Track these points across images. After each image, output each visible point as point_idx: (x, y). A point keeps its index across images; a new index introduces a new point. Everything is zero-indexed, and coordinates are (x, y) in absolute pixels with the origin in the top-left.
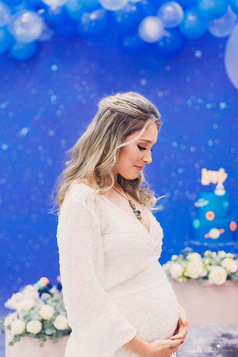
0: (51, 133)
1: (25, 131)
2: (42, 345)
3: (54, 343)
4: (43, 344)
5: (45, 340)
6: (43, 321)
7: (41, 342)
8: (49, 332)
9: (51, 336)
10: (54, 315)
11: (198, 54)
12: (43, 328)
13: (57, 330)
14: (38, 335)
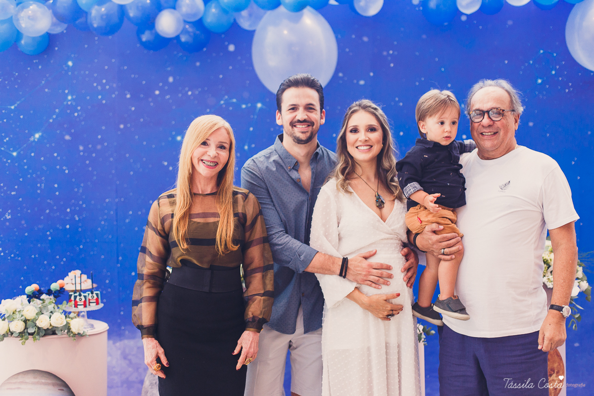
0: (67, 137)
1: (37, 136)
2: (23, 343)
3: (34, 340)
4: (25, 342)
5: (27, 339)
6: (25, 321)
7: (24, 340)
8: (31, 330)
9: (32, 334)
10: (37, 314)
11: (232, 48)
12: (26, 328)
13: (39, 328)
14: (21, 334)
